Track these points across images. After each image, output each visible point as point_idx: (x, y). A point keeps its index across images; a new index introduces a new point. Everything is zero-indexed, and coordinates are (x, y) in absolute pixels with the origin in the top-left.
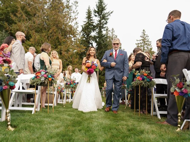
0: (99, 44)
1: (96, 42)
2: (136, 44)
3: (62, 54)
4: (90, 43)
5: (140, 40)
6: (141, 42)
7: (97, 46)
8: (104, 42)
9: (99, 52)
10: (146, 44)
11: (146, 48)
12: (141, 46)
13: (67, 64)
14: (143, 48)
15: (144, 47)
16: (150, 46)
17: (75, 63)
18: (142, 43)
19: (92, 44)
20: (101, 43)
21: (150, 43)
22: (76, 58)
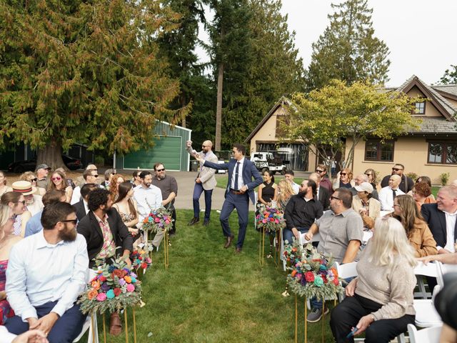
0: (222, 13)
1: (214, 5)
2: (329, 17)
3: (93, 35)
4: (197, 11)
5: (342, 6)
6: (345, 9)
7: (217, 21)
8: (237, 7)
9: (222, 36)
10: (359, 17)
11: (355, 30)
12: (344, 22)
13: (117, 72)
14: (347, 30)
15: (350, 26)
16: (366, 23)
17: (146, 68)
18: (346, 13)
19: (202, 12)
20: (228, 10)
21: (367, 14)
22: (149, 52)
